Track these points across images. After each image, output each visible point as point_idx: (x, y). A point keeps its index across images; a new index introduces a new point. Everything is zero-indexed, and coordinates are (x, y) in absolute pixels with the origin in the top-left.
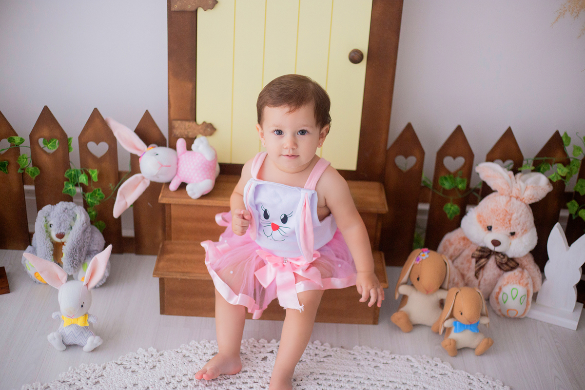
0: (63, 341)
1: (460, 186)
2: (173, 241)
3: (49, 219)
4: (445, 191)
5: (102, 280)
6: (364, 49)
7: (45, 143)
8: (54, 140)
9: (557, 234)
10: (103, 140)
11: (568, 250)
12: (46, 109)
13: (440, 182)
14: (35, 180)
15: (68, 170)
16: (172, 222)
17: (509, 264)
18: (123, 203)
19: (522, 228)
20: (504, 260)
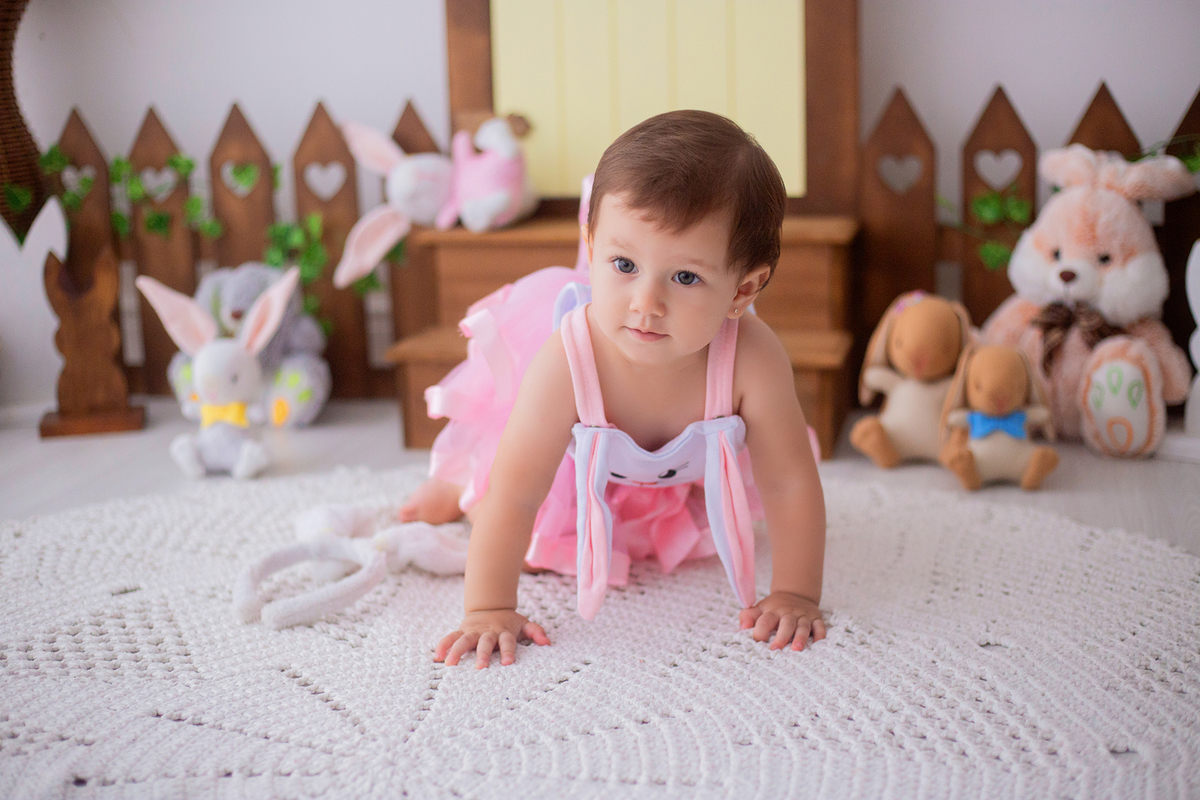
0: (200, 460)
1: (1015, 215)
3: (220, 290)
4: (985, 228)
7: (234, 174)
10: (334, 161)
12: (236, 111)
13: (974, 210)
14: (215, 242)
15: (273, 226)
16: (441, 287)
17: (1106, 334)
18: (357, 264)
19: (1123, 246)
20: (1095, 321)
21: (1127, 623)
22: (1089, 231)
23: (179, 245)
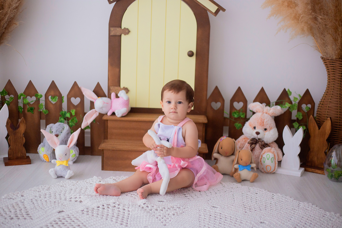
0: (56, 174)
1: (242, 116)
2: (108, 140)
3: (52, 129)
4: (235, 119)
5: (75, 159)
6: (194, 51)
7: (51, 98)
8: (56, 98)
9: (286, 130)
10: (78, 97)
11: (292, 137)
12: (53, 82)
13: (232, 115)
14: (46, 115)
15: (61, 112)
16: (109, 130)
17: (265, 145)
18: (86, 123)
19: (270, 127)
20: (263, 143)
21: (288, 217)
22: (262, 123)
23: (36, 115)
